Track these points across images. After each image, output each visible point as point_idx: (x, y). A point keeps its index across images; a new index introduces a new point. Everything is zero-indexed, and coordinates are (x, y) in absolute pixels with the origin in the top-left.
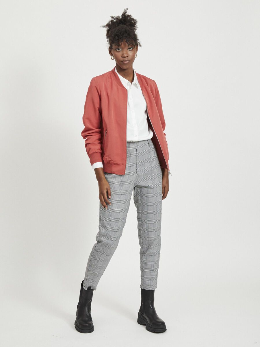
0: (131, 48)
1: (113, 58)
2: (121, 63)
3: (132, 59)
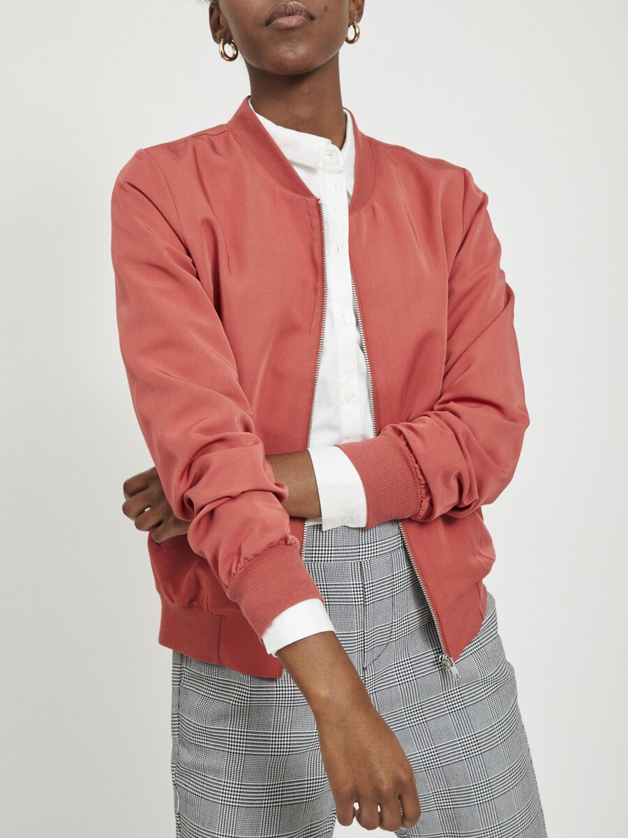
2: (265, 33)
3: (326, 9)
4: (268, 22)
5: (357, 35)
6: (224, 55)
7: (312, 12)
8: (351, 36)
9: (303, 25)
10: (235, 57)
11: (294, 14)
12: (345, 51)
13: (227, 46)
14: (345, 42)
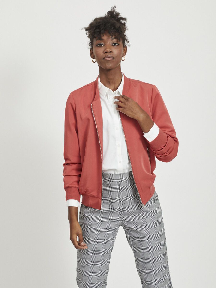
0: (116, 44)
1: (94, 60)
2: (103, 60)
3: (117, 56)
4: (104, 59)
5: (124, 59)
6: (93, 61)
7: (114, 57)
8: (123, 59)
9: (111, 60)
10: (95, 62)
11: (110, 58)
12: (122, 63)
13: (94, 59)
14: (122, 61)
